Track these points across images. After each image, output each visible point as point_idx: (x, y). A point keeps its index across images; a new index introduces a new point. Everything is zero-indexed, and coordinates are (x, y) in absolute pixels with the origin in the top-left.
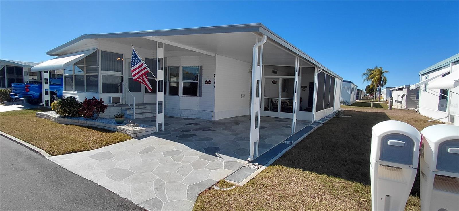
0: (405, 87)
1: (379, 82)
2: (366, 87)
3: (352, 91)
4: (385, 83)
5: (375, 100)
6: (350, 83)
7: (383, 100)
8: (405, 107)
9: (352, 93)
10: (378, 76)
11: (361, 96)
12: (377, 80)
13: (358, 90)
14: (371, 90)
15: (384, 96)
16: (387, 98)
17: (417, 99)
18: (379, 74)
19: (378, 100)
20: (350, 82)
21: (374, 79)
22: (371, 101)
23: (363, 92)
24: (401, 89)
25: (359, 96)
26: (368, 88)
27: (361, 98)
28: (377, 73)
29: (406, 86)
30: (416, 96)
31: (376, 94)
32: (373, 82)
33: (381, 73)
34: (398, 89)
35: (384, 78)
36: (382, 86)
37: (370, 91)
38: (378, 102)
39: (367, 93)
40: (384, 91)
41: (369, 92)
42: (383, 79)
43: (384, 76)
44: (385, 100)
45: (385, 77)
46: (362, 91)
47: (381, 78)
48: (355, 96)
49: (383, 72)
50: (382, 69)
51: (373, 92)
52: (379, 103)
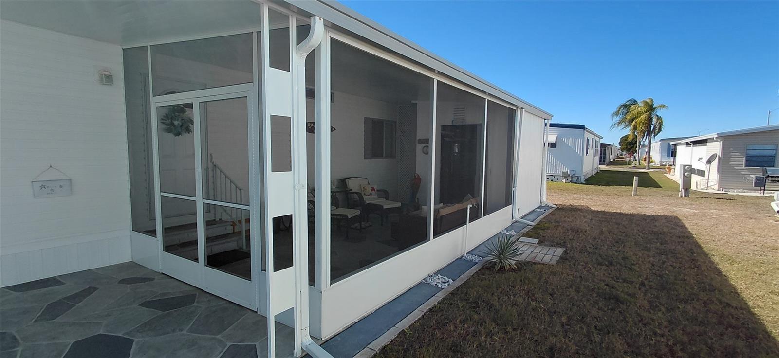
0: (716, 136)
1: (647, 128)
2: (621, 139)
3: (587, 149)
4: (660, 130)
5: (638, 164)
6: (583, 130)
7: (654, 163)
8: (716, 187)
9: (587, 153)
10: (644, 116)
11: (611, 156)
12: (643, 124)
13: (603, 146)
14: (630, 145)
15: (657, 157)
16: (663, 161)
17: (746, 166)
18: (646, 112)
19: (645, 164)
20: (582, 127)
21: (636, 122)
22: (630, 166)
23: (614, 148)
24: (703, 142)
25: (607, 156)
26: (624, 140)
27: (612, 160)
28: (644, 110)
29: (718, 134)
30: (744, 158)
31: (641, 153)
32: (635, 128)
33: (651, 108)
34: (691, 142)
35: (658, 120)
36: (653, 136)
37: (629, 147)
38: (644, 168)
39: (622, 150)
40: (656, 145)
41: (627, 148)
42: (654, 120)
43: (657, 115)
44: (659, 164)
45: (659, 118)
46: (612, 146)
47: (651, 119)
48: (597, 158)
49: (654, 106)
50: (652, 100)
51: (633, 147)
52: (646, 173)
